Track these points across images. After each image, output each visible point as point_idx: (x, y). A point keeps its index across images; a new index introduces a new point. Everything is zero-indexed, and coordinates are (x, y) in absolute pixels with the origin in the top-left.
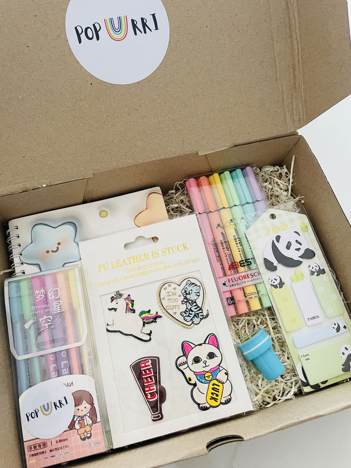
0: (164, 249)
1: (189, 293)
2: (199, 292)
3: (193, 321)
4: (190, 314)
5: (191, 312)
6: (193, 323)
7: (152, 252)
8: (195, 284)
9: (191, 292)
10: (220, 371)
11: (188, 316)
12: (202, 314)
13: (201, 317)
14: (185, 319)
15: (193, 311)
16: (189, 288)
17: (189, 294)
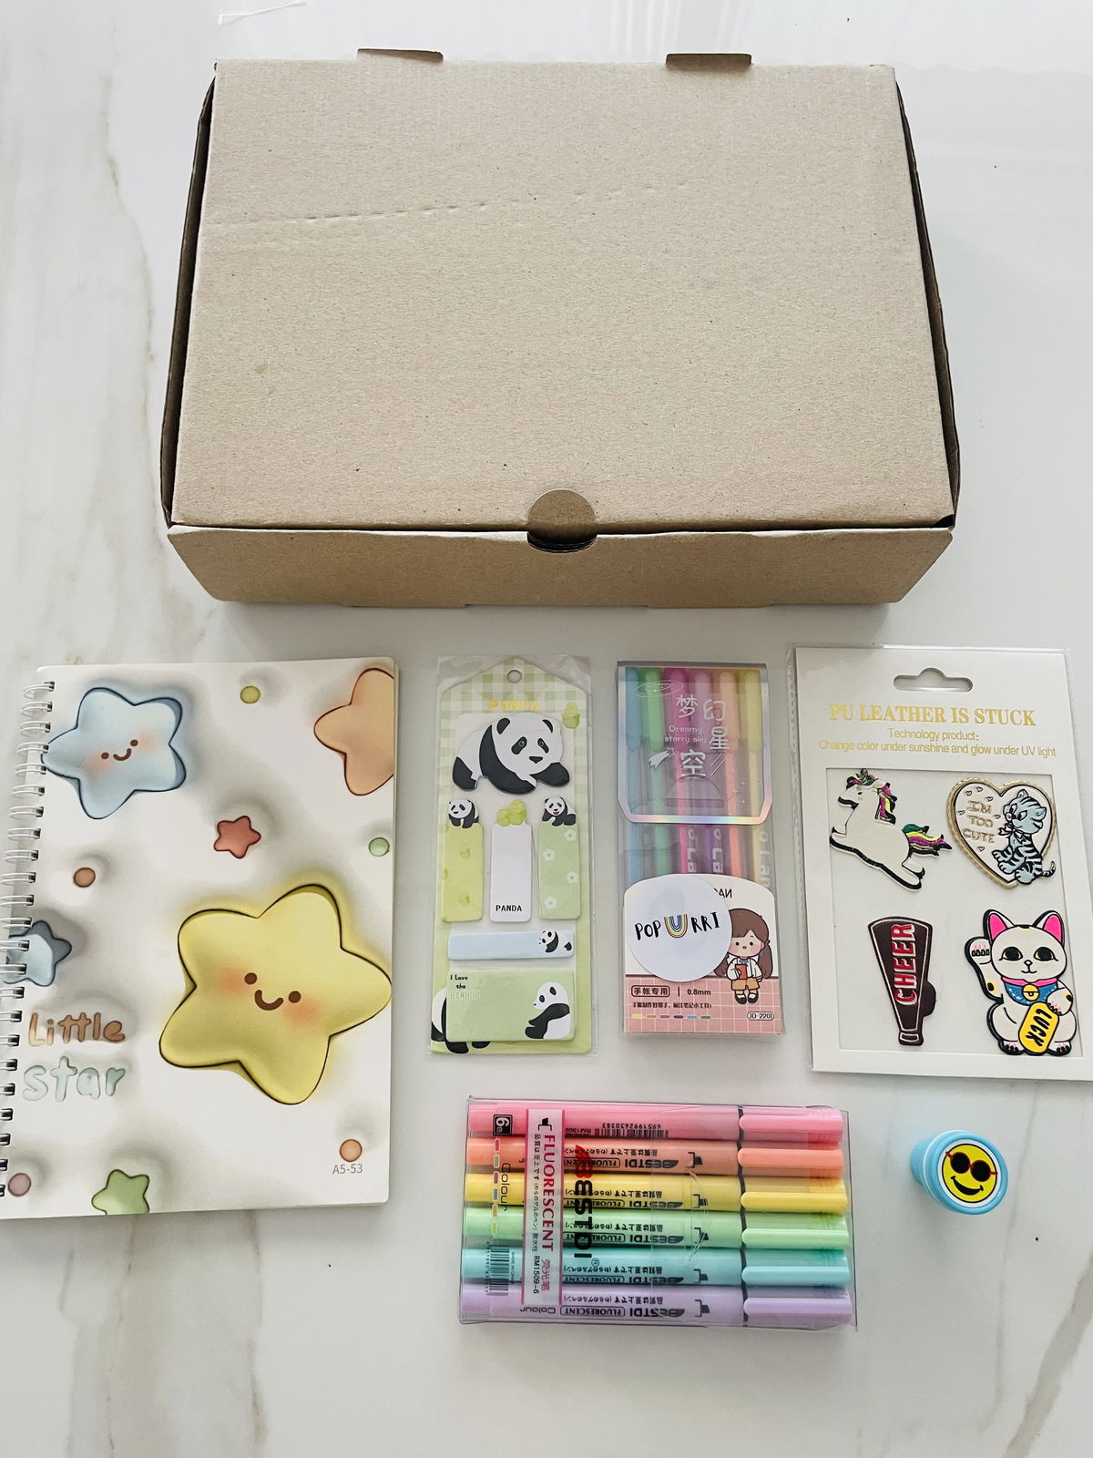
0: (982, 710)
1: (1020, 816)
2: (1040, 821)
3: (1017, 875)
4: (1013, 858)
5: (1016, 857)
6: (1016, 878)
7: (954, 709)
8: (1034, 800)
9: (1024, 815)
10: (1058, 989)
11: (1009, 862)
12: (1039, 866)
13: (1038, 873)
14: (1000, 867)
15: (1021, 855)
16: (1022, 807)
17: (1019, 818)
